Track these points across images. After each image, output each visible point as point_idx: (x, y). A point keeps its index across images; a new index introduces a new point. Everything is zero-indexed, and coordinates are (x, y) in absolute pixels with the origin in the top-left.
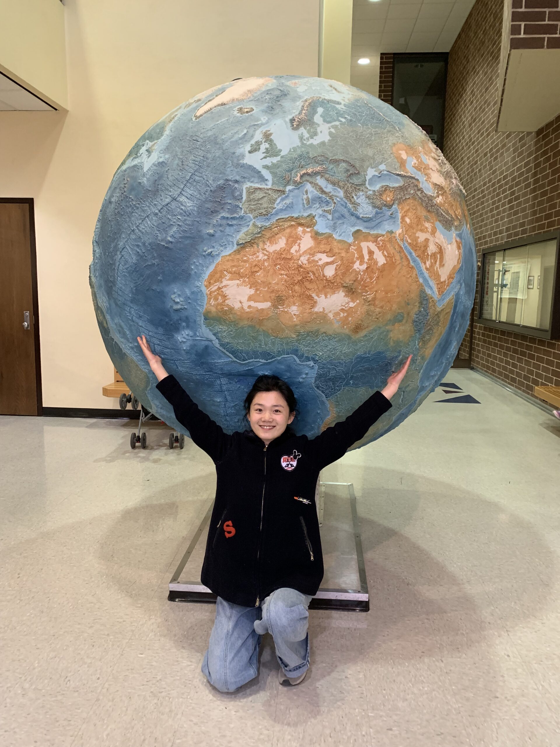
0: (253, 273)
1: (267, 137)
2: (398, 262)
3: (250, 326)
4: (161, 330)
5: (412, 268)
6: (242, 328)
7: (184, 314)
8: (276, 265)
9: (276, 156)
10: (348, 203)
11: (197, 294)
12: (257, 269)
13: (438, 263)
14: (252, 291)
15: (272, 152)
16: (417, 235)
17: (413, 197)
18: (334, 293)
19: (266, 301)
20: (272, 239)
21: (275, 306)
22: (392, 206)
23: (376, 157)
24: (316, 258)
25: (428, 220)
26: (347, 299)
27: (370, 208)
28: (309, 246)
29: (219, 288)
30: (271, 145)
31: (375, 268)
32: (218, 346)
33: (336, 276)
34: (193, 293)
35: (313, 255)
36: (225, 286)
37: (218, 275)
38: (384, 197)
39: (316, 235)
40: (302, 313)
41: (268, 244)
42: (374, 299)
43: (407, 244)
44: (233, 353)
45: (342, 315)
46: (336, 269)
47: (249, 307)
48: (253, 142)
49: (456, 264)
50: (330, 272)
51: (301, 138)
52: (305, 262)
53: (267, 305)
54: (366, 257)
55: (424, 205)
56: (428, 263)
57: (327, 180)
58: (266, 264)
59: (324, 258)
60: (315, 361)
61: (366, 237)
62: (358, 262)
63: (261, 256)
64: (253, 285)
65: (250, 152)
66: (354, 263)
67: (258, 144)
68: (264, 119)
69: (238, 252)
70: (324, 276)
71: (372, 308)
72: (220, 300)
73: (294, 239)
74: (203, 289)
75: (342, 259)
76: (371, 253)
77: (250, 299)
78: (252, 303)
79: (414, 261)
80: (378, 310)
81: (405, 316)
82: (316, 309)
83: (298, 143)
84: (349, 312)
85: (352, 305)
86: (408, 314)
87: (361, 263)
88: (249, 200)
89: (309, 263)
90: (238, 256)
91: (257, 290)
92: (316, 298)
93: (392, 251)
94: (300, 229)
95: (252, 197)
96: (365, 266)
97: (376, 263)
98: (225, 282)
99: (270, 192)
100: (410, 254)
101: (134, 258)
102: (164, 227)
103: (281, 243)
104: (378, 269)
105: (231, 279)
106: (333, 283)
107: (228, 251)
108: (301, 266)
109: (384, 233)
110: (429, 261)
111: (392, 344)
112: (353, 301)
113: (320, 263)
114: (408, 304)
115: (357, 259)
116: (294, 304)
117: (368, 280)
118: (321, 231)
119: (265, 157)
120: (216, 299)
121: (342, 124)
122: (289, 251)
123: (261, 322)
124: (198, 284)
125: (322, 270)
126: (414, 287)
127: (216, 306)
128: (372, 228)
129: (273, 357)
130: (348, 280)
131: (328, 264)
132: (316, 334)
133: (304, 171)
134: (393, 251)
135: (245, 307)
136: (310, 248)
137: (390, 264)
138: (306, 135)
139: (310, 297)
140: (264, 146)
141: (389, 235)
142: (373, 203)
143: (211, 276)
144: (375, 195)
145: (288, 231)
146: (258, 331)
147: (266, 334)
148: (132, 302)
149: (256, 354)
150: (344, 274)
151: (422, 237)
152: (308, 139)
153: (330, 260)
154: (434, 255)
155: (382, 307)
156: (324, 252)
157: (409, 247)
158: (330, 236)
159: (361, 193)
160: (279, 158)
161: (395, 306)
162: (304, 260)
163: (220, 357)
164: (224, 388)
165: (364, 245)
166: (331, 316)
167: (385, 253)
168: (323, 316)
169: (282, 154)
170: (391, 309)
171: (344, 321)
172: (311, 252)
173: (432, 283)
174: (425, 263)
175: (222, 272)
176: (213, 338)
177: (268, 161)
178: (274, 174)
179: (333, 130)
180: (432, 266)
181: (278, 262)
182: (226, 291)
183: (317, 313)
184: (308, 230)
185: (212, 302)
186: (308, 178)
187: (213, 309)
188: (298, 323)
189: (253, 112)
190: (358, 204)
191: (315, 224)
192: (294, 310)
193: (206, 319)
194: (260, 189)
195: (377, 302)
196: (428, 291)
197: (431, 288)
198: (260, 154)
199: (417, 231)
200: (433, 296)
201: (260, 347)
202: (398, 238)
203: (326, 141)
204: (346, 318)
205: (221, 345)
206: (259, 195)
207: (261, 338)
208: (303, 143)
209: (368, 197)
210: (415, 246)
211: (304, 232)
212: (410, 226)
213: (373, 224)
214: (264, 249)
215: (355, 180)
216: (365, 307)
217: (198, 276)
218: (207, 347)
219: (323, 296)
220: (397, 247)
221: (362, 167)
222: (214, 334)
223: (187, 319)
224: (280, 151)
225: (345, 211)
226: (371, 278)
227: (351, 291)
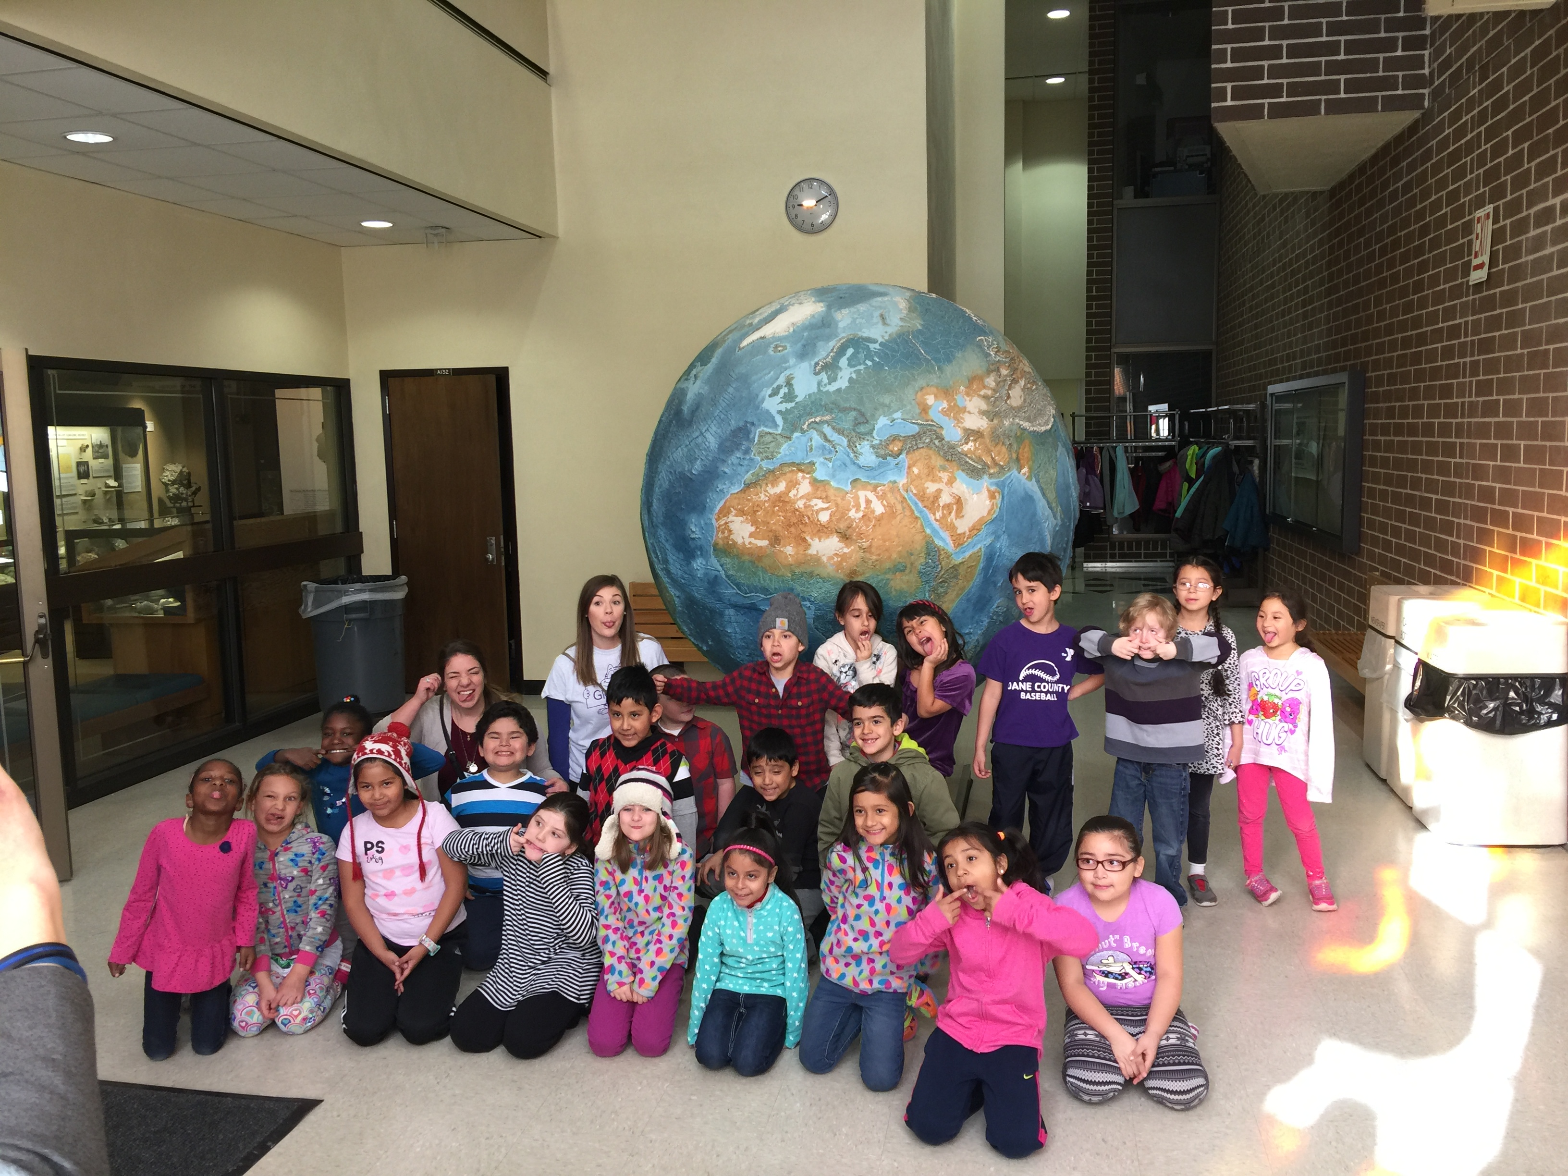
0: (755, 512)
1: (789, 383)
2: (899, 512)
3: (751, 561)
4: (681, 556)
5: (916, 518)
6: (744, 562)
7: (699, 543)
8: (774, 507)
9: (791, 402)
10: (850, 452)
11: (709, 525)
12: (758, 509)
13: (953, 514)
14: (753, 529)
15: (790, 397)
16: (926, 485)
17: (927, 446)
18: (828, 537)
19: (763, 539)
20: (774, 483)
21: (772, 545)
22: (898, 455)
23: (892, 405)
24: (812, 503)
25: (944, 469)
26: (842, 545)
27: (874, 457)
28: (806, 492)
29: (726, 523)
30: (789, 390)
31: (871, 516)
32: (724, 577)
33: (830, 521)
34: (706, 524)
35: (809, 500)
36: (732, 522)
37: (725, 511)
38: (891, 447)
39: (815, 482)
40: (797, 553)
41: (770, 486)
42: (870, 546)
43: (911, 494)
44: (738, 585)
45: (836, 559)
46: (831, 516)
47: (750, 543)
48: (775, 386)
49: (985, 515)
50: (824, 517)
51: (819, 384)
52: (801, 506)
53: (764, 543)
54: (863, 505)
55: (942, 453)
56: (938, 515)
57: (833, 428)
58: (767, 505)
59: (819, 504)
60: (812, 602)
61: (865, 486)
62: (854, 510)
63: (763, 497)
64: (754, 523)
65: (770, 396)
66: (849, 510)
67: (779, 387)
68: (792, 361)
69: (743, 491)
70: (818, 520)
71: (868, 555)
72: (726, 534)
73: (793, 484)
74: (714, 521)
75: (837, 505)
76: (868, 502)
77: (751, 536)
78: (753, 540)
79: (921, 512)
80: (874, 557)
81: (909, 566)
82: (810, 552)
83: (814, 389)
84: (844, 557)
85: (846, 550)
86: (912, 564)
87: (858, 510)
88: (759, 443)
89: (805, 507)
90: (743, 495)
91: (757, 528)
92: (810, 540)
93: (892, 501)
94: (800, 474)
95: (762, 440)
96: (860, 514)
97: (873, 512)
98: (731, 518)
99: (778, 437)
100: (916, 504)
101: (667, 483)
102: (691, 460)
103: (781, 487)
104: (875, 518)
105: (736, 516)
106: (827, 528)
107: (735, 489)
108: (797, 510)
109: (886, 483)
110: (940, 512)
111: (894, 593)
112: (847, 546)
113: (816, 508)
114: (912, 554)
115: (853, 506)
116: (790, 544)
117: (864, 528)
118: (819, 478)
119: (781, 403)
120: (723, 533)
121: (867, 367)
122: (787, 494)
123: (760, 558)
124: (711, 516)
125: (817, 514)
126: (919, 538)
127: (723, 539)
128: (874, 478)
129: (771, 594)
130: (842, 526)
131: (823, 509)
132: (811, 575)
133: (813, 420)
134: (895, 501)
135: (747, 543)
136: (808, 494)
137: (891, 512)
138: (825, 381)
139: (804, 540)
140: (784, 390)
141: (891, 485)
142: (876, 453)
143: (720, 511)
144: (880, 444)
145: (789, 475)
146: (757, 567)
147: (765, 571)
148: (662, 524)
149: (756, 590)
150: (839, 520)
151: (931, 488)
152: (825, 385)
153: (825, 505)
154: (948, 506)
155: (879, 555)
156: (820, 498)
157: (915, 498)
158: (828, 483)
159: (866, 443)
160: (793, 404)
161: (894, 556)
162: (800, 504)
163: (727, 589)
164: (733, 618)
165: (862, 494)
166: (825, 559)
167: (885, 502)
168: (817, 559)
169: (797, 400)
170: (890, 557)
171: (839, 565)
172: (808, 497)
173: (945, 535)
174: (934, 514)
175: (729, 507)
176: (720, 568)
177: (783, 407)
178: (785, 420)
179: (854, 376)
180: (944, 517)
181: (777, 503)
182: (732, 526)
183: (811, 555)
184: (808, 476)
185: (720, 535)
186: (815, 426)
187: (721, 542)
188: (793, 563)
189: (786, 351)
190: (861, 454)
191: (814, 471)
192: (789, 550)
193: (714, 550)
194: (770, 433)
195: (873, 550)
196: (939, 543)
197: (943, 540)
198: (778, 399)
199: (926, 481)
200: (946, 548)
201: (759, 582)
202: (901, 488)
203: (843, 387)
204: (840, 563)
205: (727, 576)
206: (768, 438)
207: (760, 573)
208: (819, 390)
209: (873, 447)
210: (922, 496)
211: (803, 478)
212: (919, 477)
213: (877, 473)
214: (766, 491)
215: (862, 429)
216: (861, 554)
217: (712, 510)
218: (716, 576)
219: (817, 540)
220: (899, 497)
221: (873, 415)
222: (722, 566)
223: (701, 548)
224: (796, 396)
225: (848, 462)
226: (867, 526)
227: (845, 537)
